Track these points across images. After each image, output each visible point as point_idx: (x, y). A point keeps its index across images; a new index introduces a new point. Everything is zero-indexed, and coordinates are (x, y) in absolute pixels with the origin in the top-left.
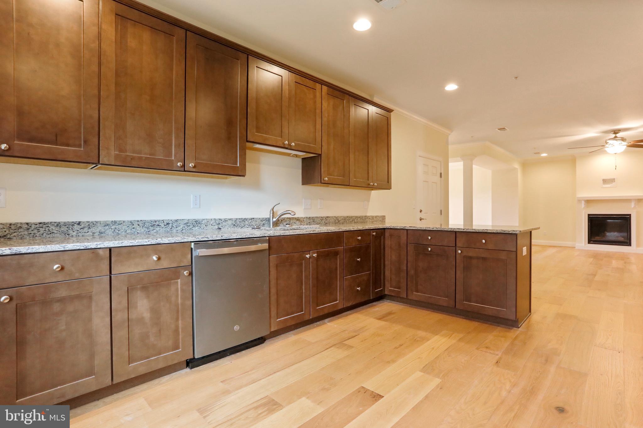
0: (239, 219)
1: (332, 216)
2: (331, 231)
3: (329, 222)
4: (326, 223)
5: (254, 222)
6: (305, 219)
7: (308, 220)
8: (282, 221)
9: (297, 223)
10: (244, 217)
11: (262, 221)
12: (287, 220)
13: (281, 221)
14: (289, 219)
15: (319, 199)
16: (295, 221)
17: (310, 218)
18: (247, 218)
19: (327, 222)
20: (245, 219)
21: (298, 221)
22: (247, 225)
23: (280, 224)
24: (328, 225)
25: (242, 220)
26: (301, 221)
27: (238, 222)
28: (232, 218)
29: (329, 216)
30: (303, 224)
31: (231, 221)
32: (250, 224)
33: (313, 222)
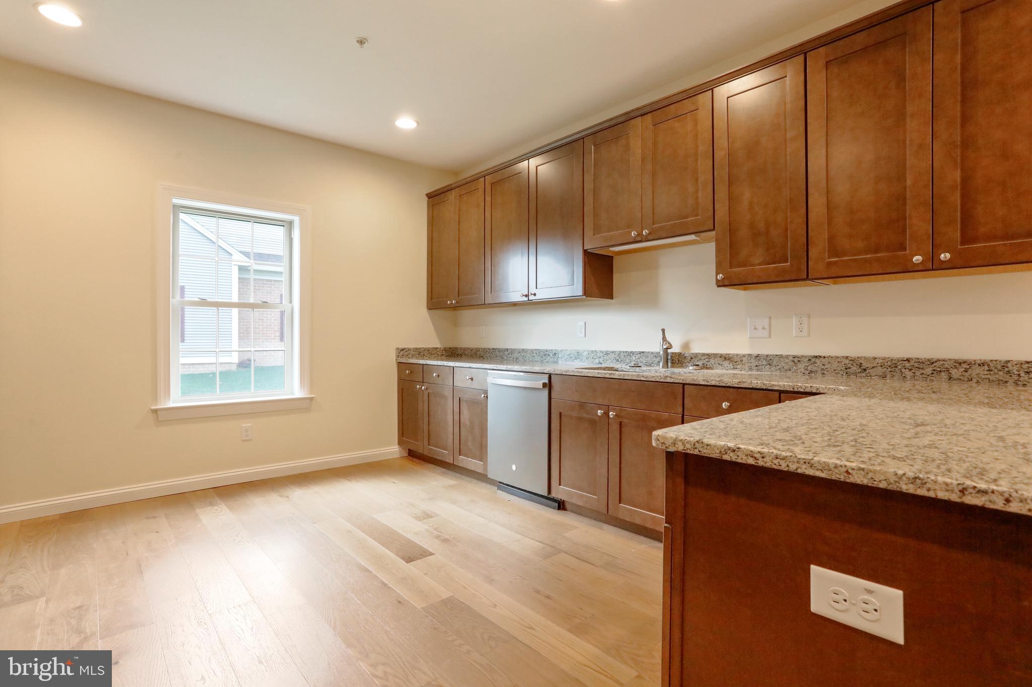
0: (624, 352)
1: (833, 354)
2: (645, 379)
3: (823, 369)
4: (811, 372)
5: (644, 358)
6: (744, 359)
7: (752, 360)
8: (691, 358)
9: (725, 365)
10: (630, 350)
11: (656, 357)
12: (703, 358)
13: (689, 358)
14: (706, 357)
15: (795, 315)
16: (720, 361)
17: (758, 356)
18: (634, 351)
19: (814, 369)
20: (631, 352)
21: (727, 362)
22: (634, 361)
23: (688, 364)
24: (819, 374)
25: (627, 354)
26: (736, 362)
27: (622, 357)
28: (615, 350)
29: (823, 355)
30: (739, 367)
31: (613, 354)
32: (638, 360)
33: (768, 366)
